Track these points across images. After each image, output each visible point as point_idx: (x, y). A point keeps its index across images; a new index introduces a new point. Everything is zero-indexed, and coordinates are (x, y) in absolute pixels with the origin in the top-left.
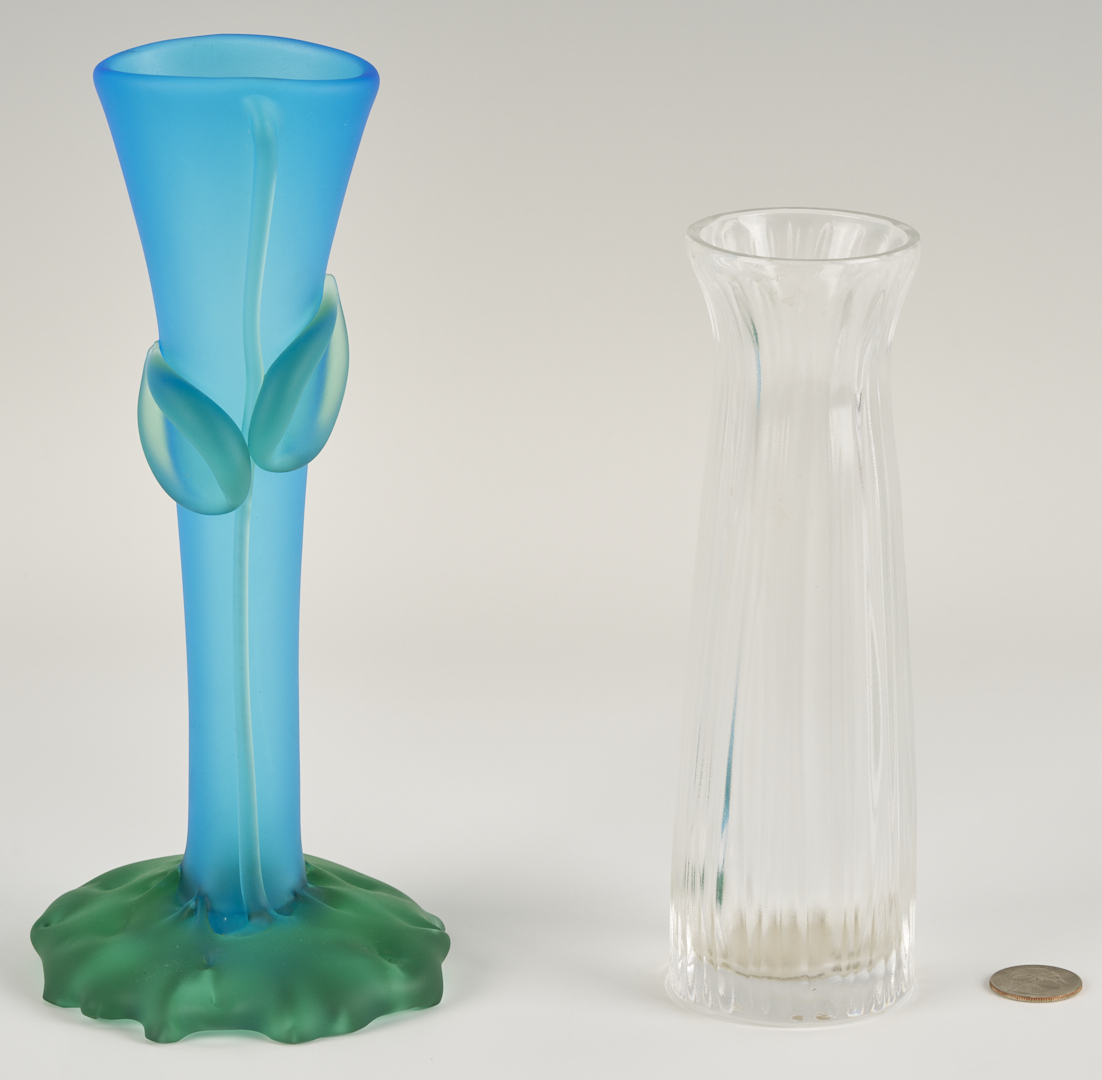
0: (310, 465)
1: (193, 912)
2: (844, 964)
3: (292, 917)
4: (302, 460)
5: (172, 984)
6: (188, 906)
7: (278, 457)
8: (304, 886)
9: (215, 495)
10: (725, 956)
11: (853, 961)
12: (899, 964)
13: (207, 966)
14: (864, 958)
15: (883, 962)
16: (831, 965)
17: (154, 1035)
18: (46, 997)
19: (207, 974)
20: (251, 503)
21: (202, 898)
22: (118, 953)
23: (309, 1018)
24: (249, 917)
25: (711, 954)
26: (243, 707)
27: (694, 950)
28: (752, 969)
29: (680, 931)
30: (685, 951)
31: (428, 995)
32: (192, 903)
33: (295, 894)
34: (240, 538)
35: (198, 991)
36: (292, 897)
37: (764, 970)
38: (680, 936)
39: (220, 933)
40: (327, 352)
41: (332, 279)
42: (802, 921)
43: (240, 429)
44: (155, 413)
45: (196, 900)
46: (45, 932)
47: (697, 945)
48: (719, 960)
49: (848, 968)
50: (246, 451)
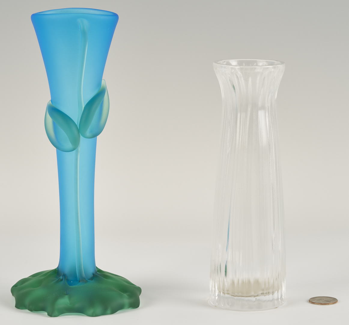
0: (98, 137)
1: (62, 280)
2: (265, 292)
3: (93, 281)
4: (95, 135)
5: (56, 299)
6: (60, 278)
7: (88, 133)
8: (96, 273)
9: (68, 145)
10: (228, 291)
11: (267, 292)
12: (281, 296)
13: (67, 294)
14: (271, 291)
15: (277, 292)
16: (261, 292)
17: (51, 315)
18: (16, 307)
19: (67, 297)
20: (79, 149)
21: (64, 275)
22: (39, 292)
23: (99, 310)
24: (79, 282)
25: (223, 291)
26: (77, 214)
27: (218, 290)
28: (236, 294)
29: (213, 285)
30: (215, 291)
31: (135, 305)
32: (61, 277)
33: (93, 274)
34: (77, 160)
35: (64, 301)
36: (92, 275)
37: (240, 294)
38: (213, 287)
39: (70, 285)
40: (103, 101)
41: (104, 80)
42: (252, 281)
43: (76, 124)
44: (50, 120)
45: (63, 276)
46: (15, 289)
47: (219, 288)
48: (226, 292)
49: (266, 293)
50: (79, 131)
